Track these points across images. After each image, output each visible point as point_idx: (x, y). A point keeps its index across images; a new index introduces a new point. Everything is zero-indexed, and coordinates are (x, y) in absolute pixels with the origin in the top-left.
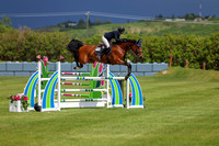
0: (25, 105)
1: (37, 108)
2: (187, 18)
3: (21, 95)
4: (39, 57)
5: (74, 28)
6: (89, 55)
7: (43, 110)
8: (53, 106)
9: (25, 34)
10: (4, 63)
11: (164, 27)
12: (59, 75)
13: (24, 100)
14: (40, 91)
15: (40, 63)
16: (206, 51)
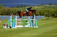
0: (7, 27)
1: (11, 27)
2: (50, 4)
3: (6, 24)
4: (11, 14)
5: (20, 7)
6: (23, 14)
7: (12, 28)
8: (15, 27)
9: (7, 9)
10: (2, 16)
11: (44, 7)
12: (16, 19)
13: (7, 25)
14: (11, 23)
15: (11, 16)
16: (55, 13)
